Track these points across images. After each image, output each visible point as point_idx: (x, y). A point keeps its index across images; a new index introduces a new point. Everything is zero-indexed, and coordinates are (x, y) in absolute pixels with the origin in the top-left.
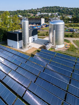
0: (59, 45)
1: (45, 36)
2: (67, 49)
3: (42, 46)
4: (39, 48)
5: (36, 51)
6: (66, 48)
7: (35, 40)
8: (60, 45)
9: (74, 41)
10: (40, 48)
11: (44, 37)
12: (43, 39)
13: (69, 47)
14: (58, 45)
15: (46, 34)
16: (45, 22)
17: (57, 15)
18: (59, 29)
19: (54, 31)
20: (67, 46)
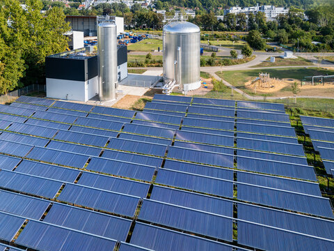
0: (190, 83)
1: (142, 66)
2: (209, 90)
3: (148, 89)
4: (145, 95)
5: (139, 101)
6: (206, 90)
7: (122, 78)
8: (193, 82)
9: (218, 73)
10: (147, 94)
11: (142, 68)
12: (143, 74)
13: (212, 85)
14: (187, 83)
15: (146, 62)
16: (126, 28)
17: (150, 6)
18: (189, 45)
19: (180, 49)
20: (206, 85)
